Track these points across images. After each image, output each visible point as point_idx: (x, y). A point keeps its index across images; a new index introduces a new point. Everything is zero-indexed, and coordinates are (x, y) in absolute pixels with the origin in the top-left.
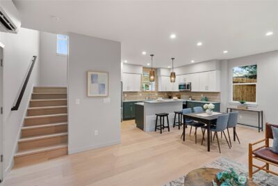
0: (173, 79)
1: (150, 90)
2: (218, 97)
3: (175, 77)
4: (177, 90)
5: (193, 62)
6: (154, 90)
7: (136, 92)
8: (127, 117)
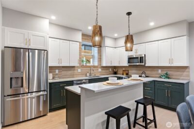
0: (129, 45)
1: (91, 64)
2: (185, 73)
3: (132, 42)
4: (126, 64)
5: (152, 24)
6: (96, 64)
7: (74, 67)
8: (54, 106)
